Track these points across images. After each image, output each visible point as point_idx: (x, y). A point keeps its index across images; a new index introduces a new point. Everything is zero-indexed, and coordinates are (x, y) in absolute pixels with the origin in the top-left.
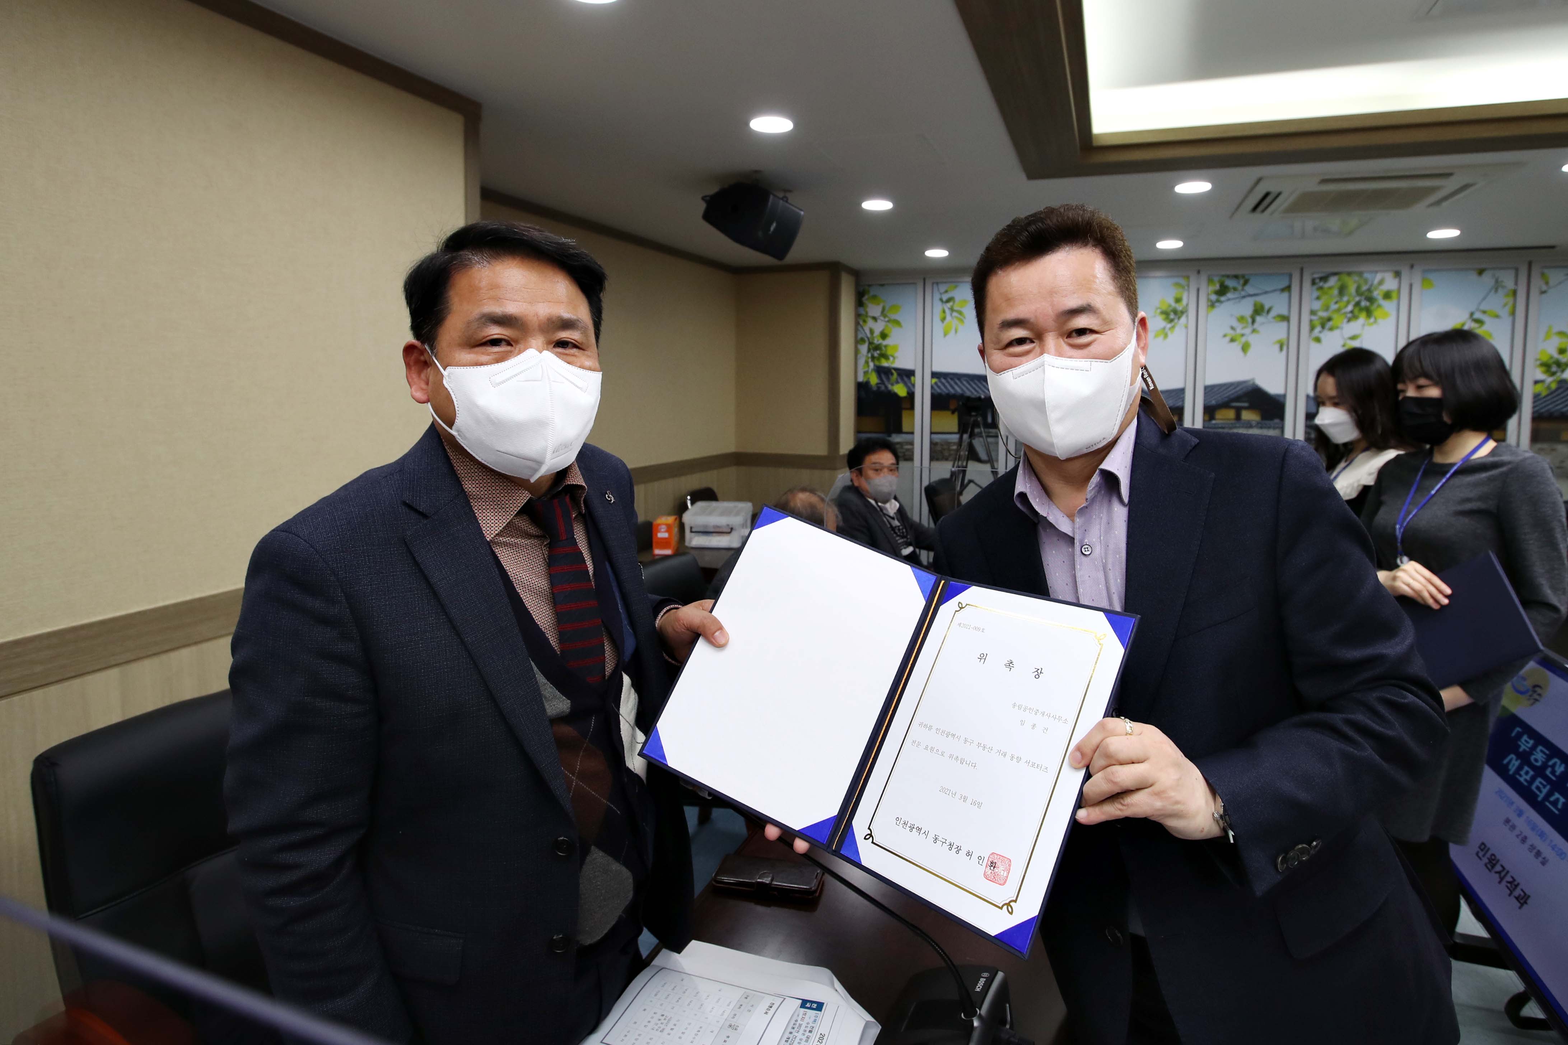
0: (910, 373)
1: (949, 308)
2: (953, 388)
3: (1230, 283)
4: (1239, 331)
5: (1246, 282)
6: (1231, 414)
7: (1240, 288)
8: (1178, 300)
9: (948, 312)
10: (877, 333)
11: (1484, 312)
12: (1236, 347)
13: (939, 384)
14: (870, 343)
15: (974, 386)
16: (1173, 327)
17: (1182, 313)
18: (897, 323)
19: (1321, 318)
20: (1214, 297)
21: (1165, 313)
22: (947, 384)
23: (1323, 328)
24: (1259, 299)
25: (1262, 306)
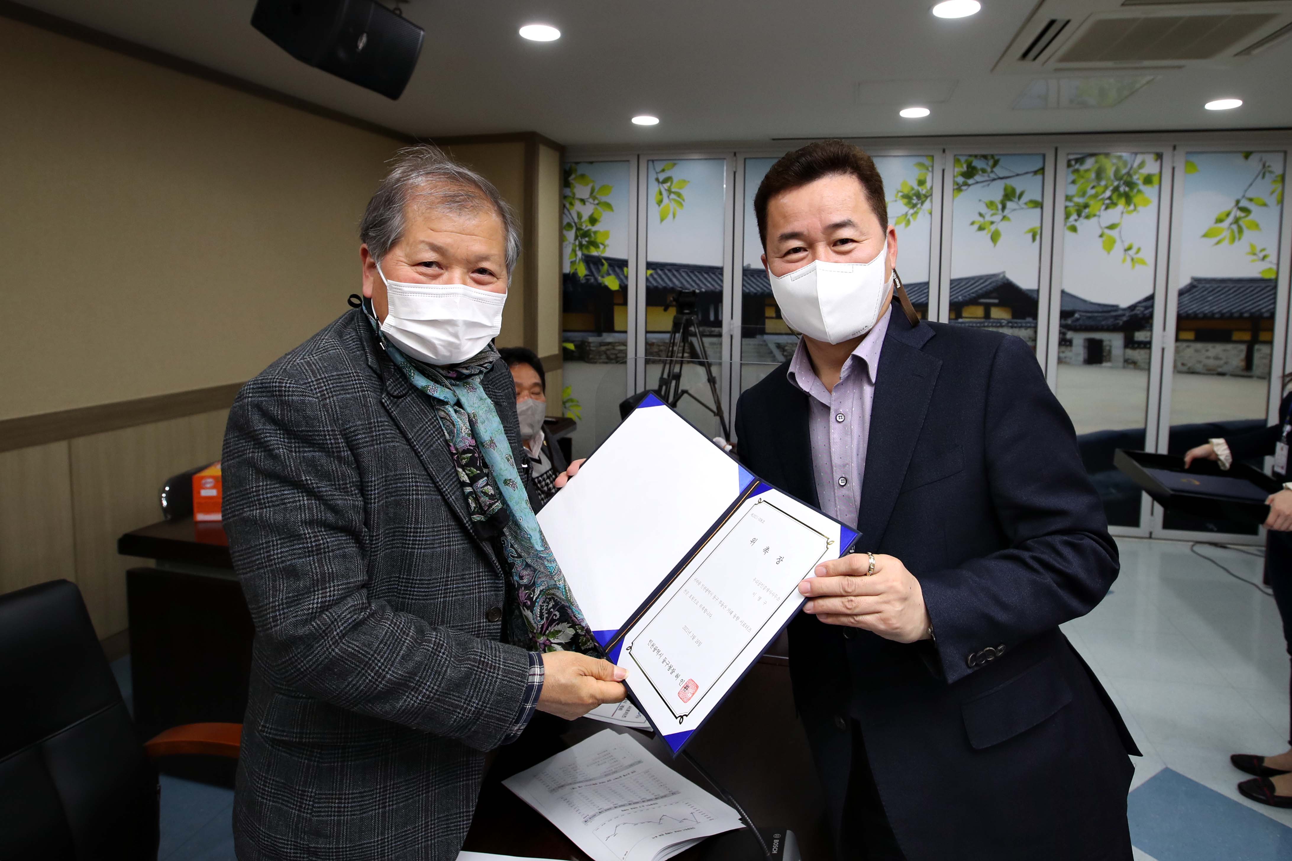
0: (623, 264)
1: (666, 190)
2: (670, 280)
3: (978, 164)
4: (987, 218)
5: (996, 163)
6: (979, 311)
7: (989, 170)
8: (920, 184)
9: (665, 194)
10: (585, 217)
11: (1251, 200)
13: (656, 276)
14: (578, 229)
15: (694, 278)
16: (916, 213)
17: (926, 197)
18: (608, 206)
19: (1077, 205)
20: (960, 180)
21: (907, 197)
22: (664, 276)
23: (1079, 215)
24: (1009, 182)
25: (1014, 190)
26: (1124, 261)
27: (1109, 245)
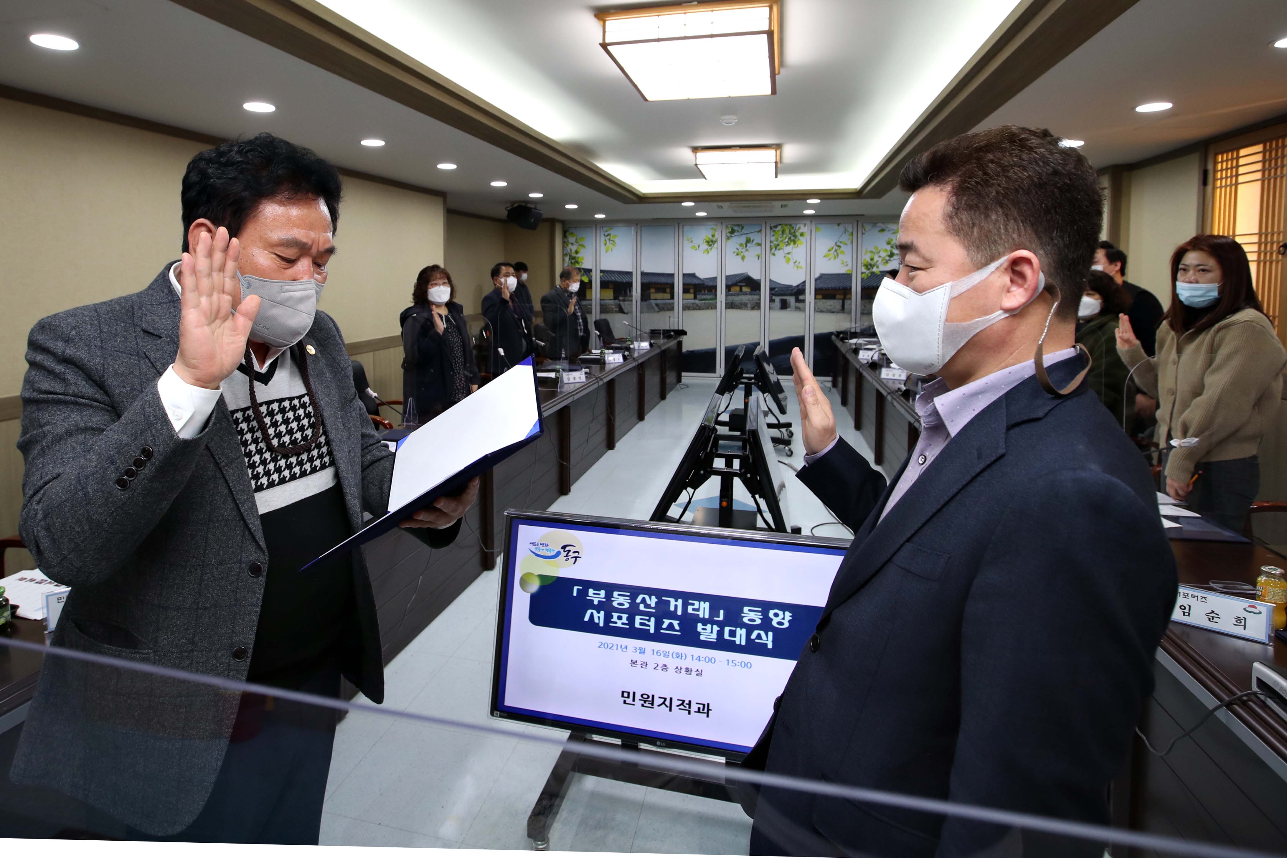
0: (590, 271)
1: (607, 239)
2: (610, 277)
3: (736, 228)
4: (740, 250)
5: (743, 228)
6: (738, 289)
7: (740, 231)
8: (713, 236)
9: (607, 241)
10: (573, 251)
11: (841, 242)
12: (739, 257)
13: (604, 276)
14: (570, 256)
15: (621, 277)
16: (711, 249)
17: (715, 242)
18: (583, 246)
19: (775, 244)
20: (729, 235)
21: (708, 242)
22: (607, 276)
23: (776, 249)
24: (748, 236)
25: (750, 239)
26: (794, 267)
27: (788, 261)
